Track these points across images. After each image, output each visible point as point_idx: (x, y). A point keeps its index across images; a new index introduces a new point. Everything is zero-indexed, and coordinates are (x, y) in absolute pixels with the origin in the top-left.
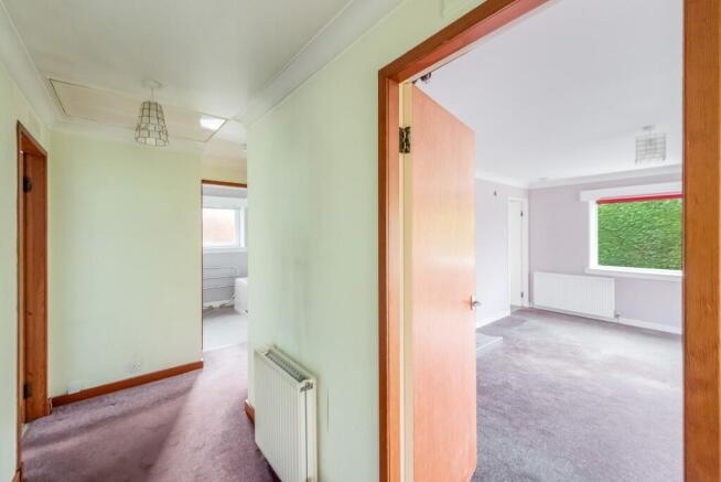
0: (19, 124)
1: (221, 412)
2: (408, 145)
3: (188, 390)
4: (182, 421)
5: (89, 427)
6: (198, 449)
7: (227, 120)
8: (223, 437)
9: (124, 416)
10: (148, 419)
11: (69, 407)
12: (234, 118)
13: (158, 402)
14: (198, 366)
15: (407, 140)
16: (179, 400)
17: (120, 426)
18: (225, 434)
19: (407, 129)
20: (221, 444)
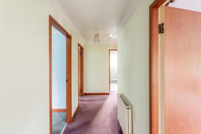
0: (78, 43)
1: (112, 107)
2: (163, 30)
3: (106, 99)
4: (104, 105)
5: (89, 101)
6: (105, 113)
7: (113, 34)
8: (111, 113)
9: (94, 100)
10: (98, 103)
11: (87, 96)
12: (115, 33)
13: (100, 100)
14: (108, 94)
15: (162, 28)
16: (104, 100)
17: (93, 102)
18: (112, 113)
19: (163, 24)
20: (110, 115)
